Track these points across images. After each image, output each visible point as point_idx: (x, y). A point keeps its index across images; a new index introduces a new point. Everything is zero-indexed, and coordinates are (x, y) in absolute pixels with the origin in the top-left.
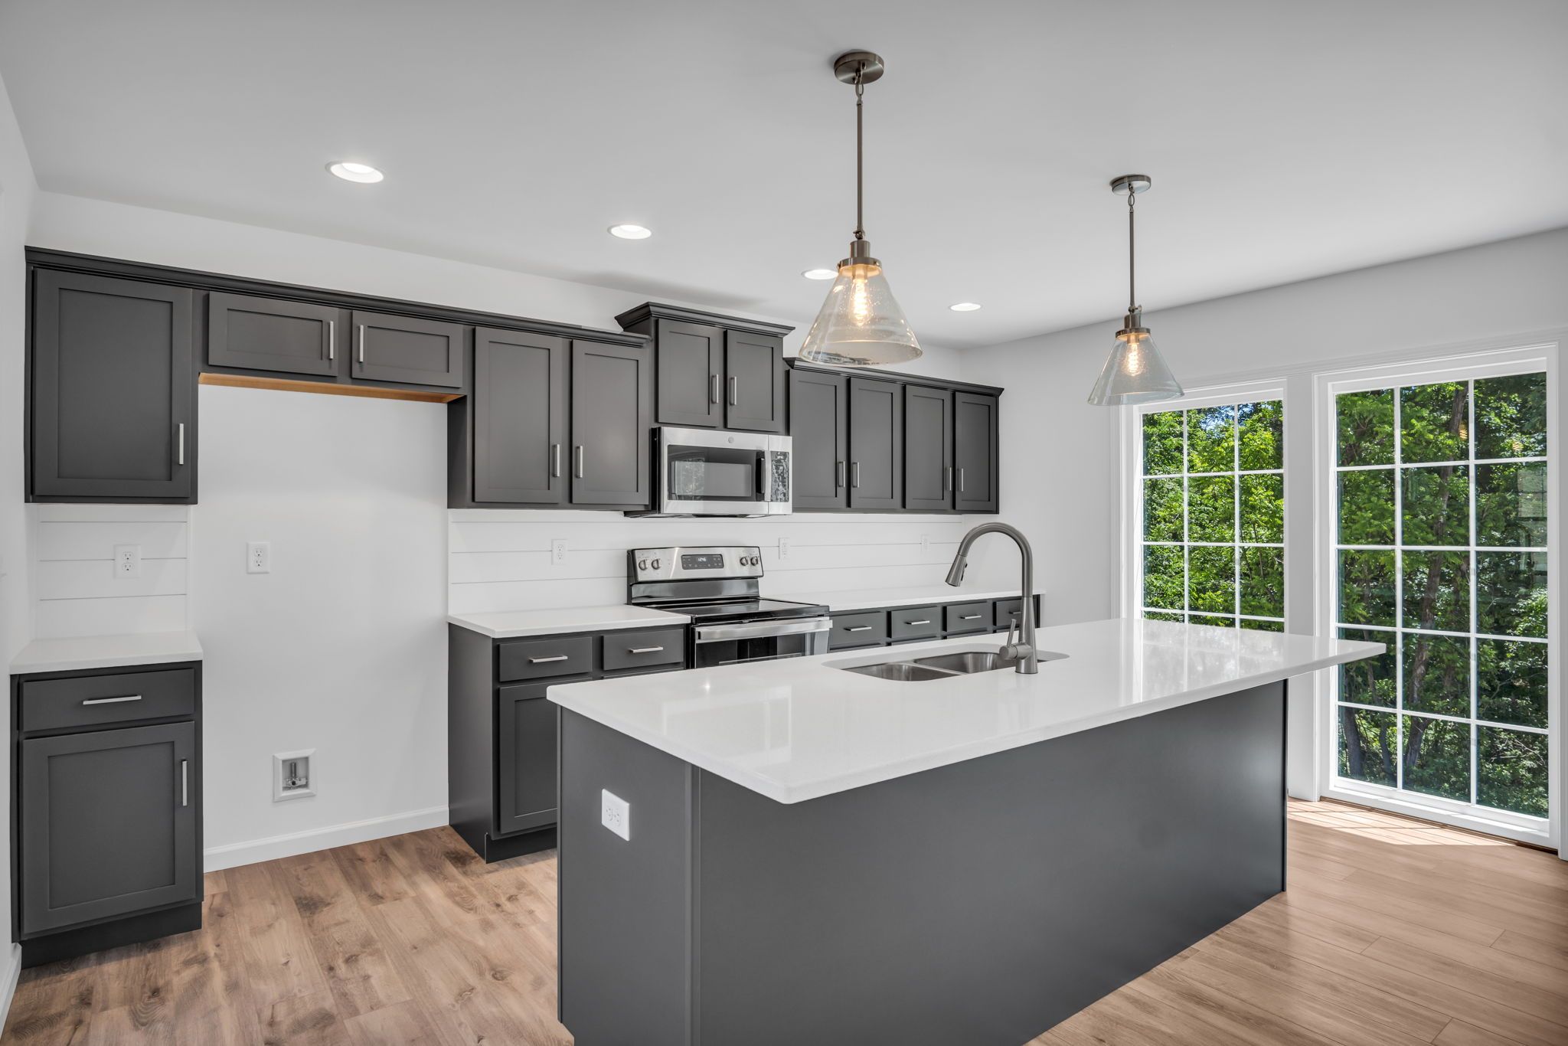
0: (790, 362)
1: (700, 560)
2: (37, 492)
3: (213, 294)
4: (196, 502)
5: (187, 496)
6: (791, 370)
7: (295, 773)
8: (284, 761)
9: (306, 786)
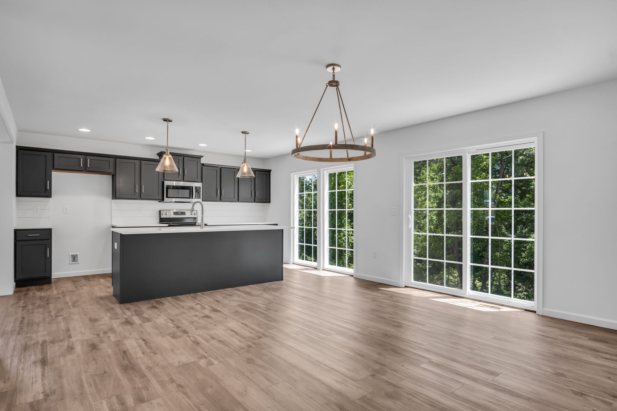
0: (203, 164)
1: (179, 213)
2: (18, 195)
3: (55, 154)
4: (51, 197)
5: (49, 196)
6: (203, 167)
7: (74, 258)
8: (72, 255)
9: (77, 261)
